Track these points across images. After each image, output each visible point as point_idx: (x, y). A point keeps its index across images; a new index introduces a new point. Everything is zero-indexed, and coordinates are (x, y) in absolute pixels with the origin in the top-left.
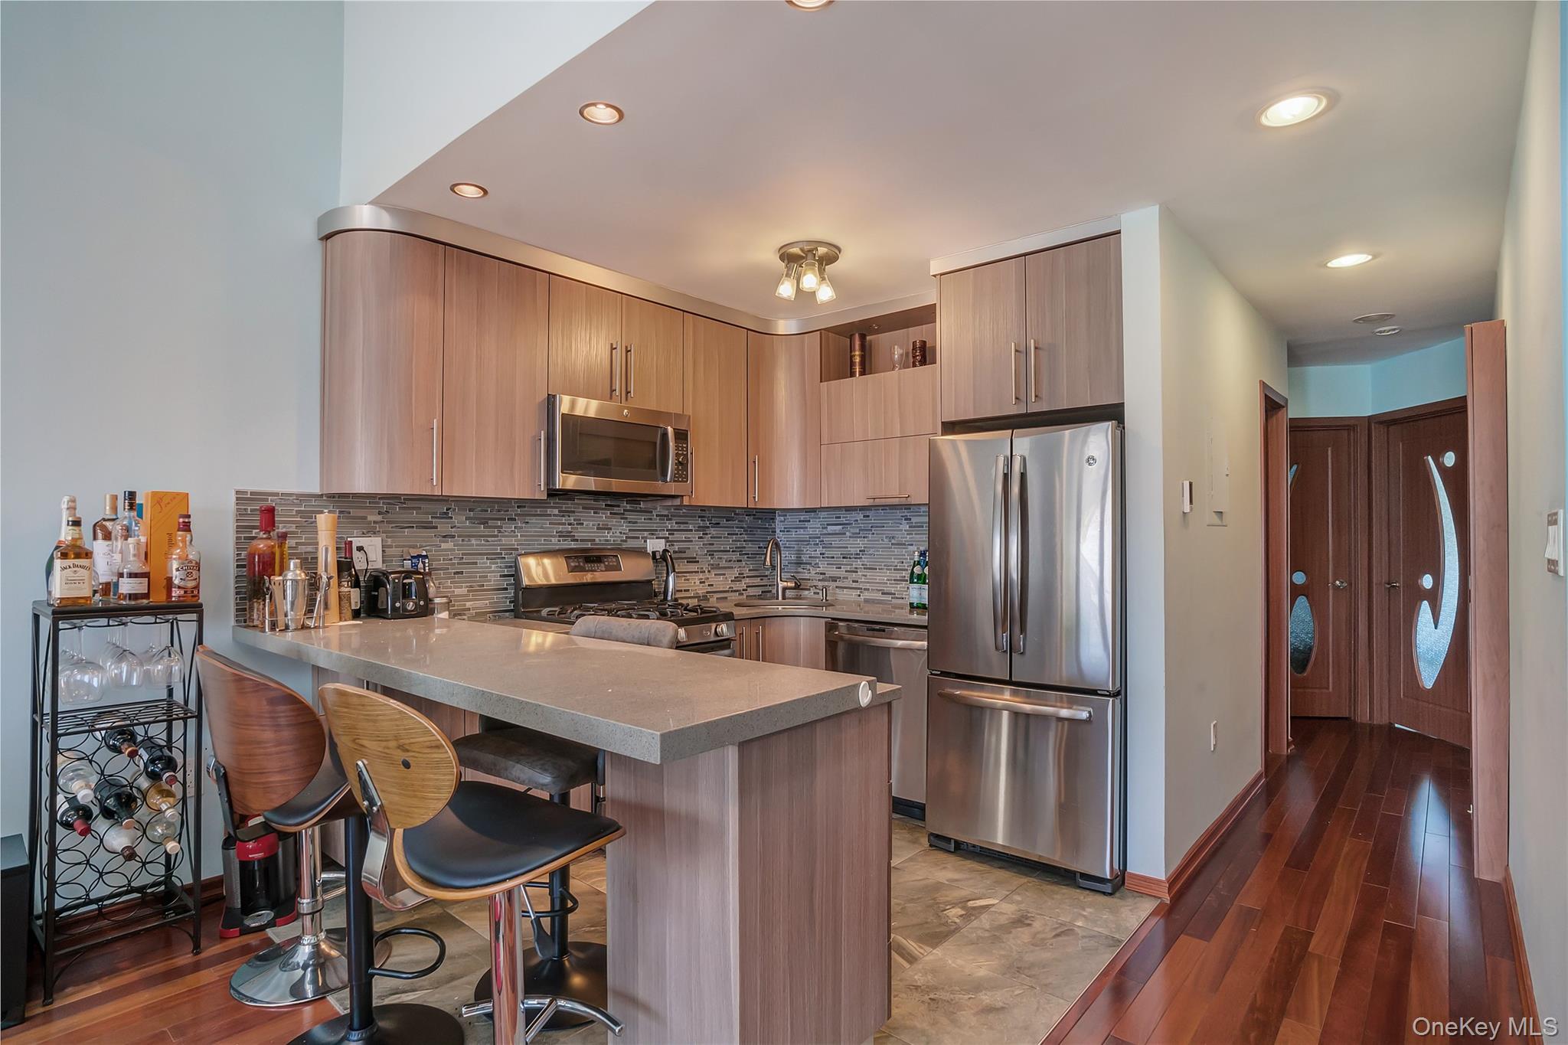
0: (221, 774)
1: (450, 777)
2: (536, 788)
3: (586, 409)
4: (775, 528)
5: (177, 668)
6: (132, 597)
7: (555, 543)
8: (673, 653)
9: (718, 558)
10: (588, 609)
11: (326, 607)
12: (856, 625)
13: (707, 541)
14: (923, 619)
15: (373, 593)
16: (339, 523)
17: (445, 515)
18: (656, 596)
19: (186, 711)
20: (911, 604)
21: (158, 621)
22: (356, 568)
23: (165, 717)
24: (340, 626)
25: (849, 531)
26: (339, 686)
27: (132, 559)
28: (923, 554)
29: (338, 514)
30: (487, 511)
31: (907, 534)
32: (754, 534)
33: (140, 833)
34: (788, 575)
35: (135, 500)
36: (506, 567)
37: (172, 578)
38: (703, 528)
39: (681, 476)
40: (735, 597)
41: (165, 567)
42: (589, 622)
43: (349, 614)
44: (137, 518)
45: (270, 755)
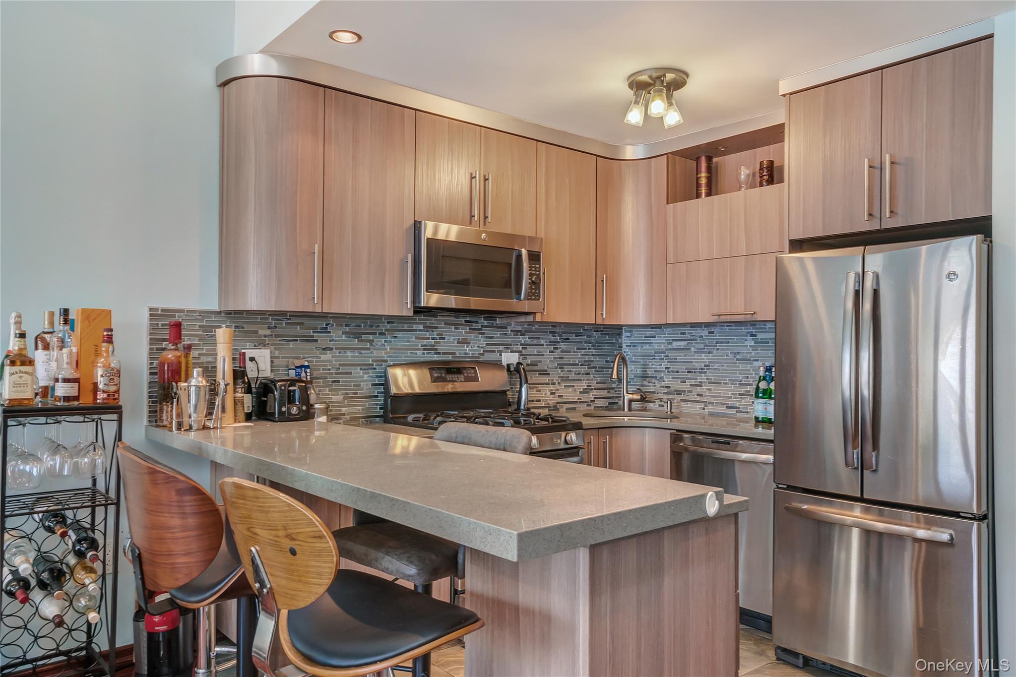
0: (136, 555)
1: (330, 565)
2: (403, 579)
3: (448, 234)
4: (622, 343)
5: (100, 461)
6: (66, 399)
7: (421, 356)
8: (526, 458)
9: (568, 371)
10: (449, 416)
11: (224, 410)
12: (701, 437)
13: (558, 355)
14: (770, 433)
15: (263, 399)
16: (235, 336)
17: (325, 330)
18: (510, 405)
19: (107, 499)
20: (757, 418)
21: (86, 420)
22: (249, 376)
23: (90, 504)
24: (235, 427)
25: (694, 346)
26: (236, 480)
27: (65, 366)
28: (768, 369)
29: (233, 329)
30: (361, 326)
31: (753, 350)
32: (602, 349)
33: (67, 604)
34: (634, 388)
35: (68, 316)
36: (377, 377)
37: (97, 383)
38: (553, 343)
39: (533, 294)
40: (583, 408)
41: (92, 374)
42: (451, 428)
43: (242, 416)
44: (70, 332)
45: (177, 539)
